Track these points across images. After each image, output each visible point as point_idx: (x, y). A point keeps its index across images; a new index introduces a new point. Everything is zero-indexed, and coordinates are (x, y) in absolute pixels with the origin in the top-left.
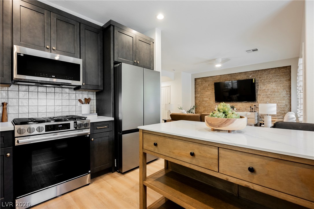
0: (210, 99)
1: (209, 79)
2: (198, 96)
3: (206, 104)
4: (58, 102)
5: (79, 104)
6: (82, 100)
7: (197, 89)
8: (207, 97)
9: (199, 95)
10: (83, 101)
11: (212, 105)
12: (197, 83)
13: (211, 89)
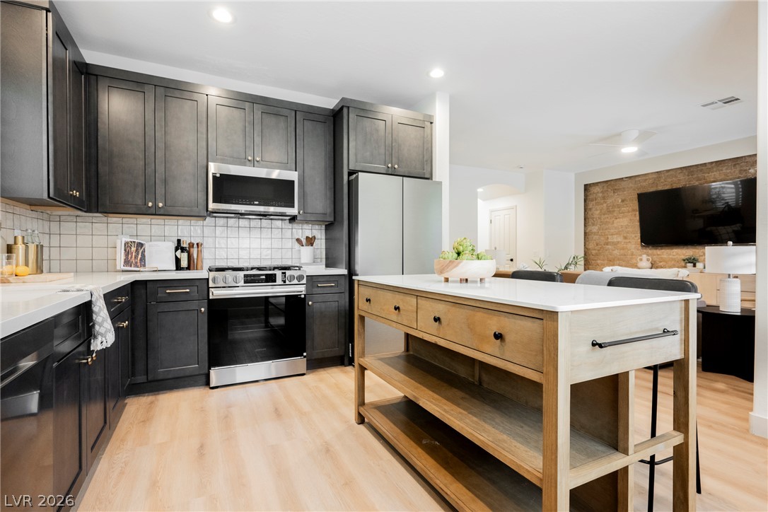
0: (625, 238)
1: (623, 184)
2: (595, 230)
3: (616, 252)
4: (266, 243)
5: (297, 245)
6: (302, 239)
7: (590, 213)
8: (618, 233)
9: (597, 228)
10: (304, 241)
11: (632, 255)
12: (591, 197)
13: (629, 212)
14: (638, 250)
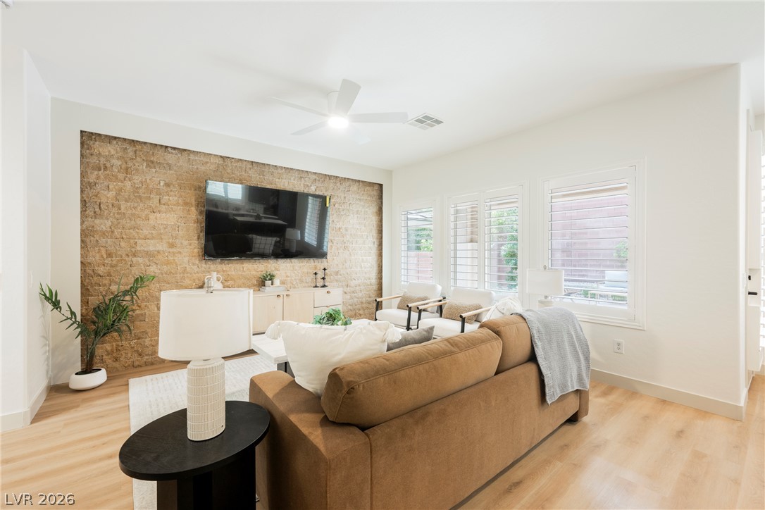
12: (96, 161)
13: (178, 204)
14: (194, 264)
